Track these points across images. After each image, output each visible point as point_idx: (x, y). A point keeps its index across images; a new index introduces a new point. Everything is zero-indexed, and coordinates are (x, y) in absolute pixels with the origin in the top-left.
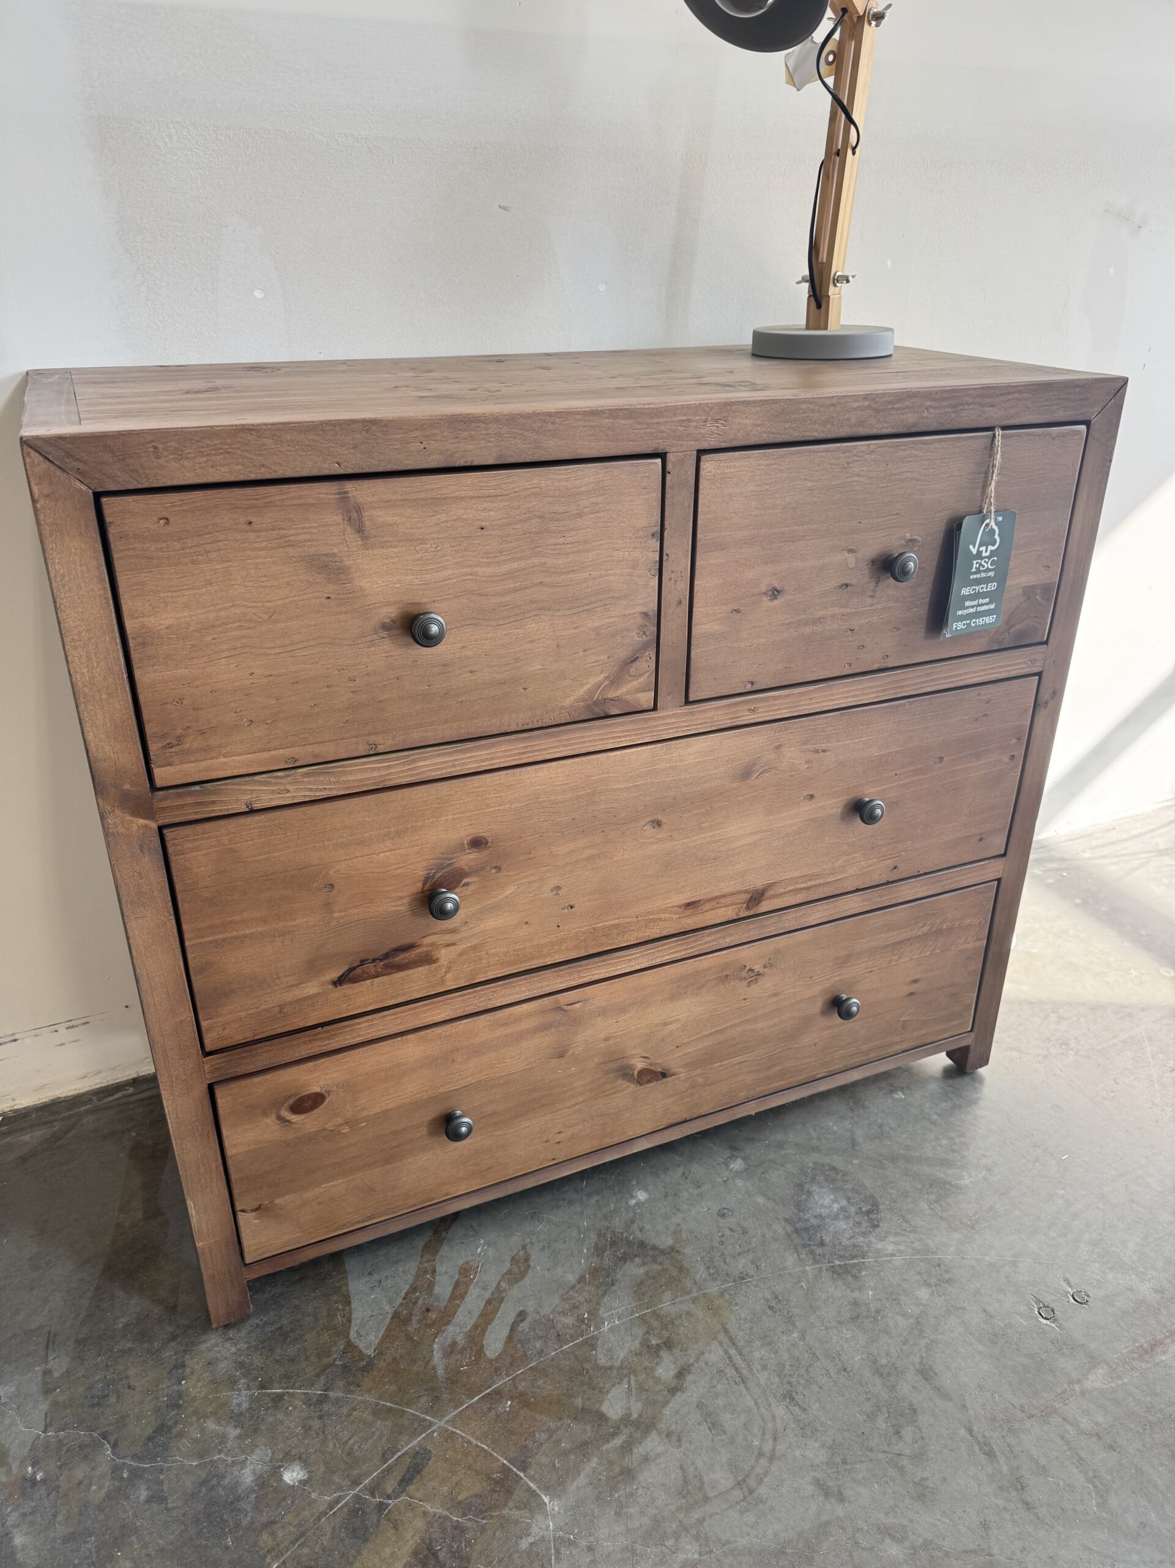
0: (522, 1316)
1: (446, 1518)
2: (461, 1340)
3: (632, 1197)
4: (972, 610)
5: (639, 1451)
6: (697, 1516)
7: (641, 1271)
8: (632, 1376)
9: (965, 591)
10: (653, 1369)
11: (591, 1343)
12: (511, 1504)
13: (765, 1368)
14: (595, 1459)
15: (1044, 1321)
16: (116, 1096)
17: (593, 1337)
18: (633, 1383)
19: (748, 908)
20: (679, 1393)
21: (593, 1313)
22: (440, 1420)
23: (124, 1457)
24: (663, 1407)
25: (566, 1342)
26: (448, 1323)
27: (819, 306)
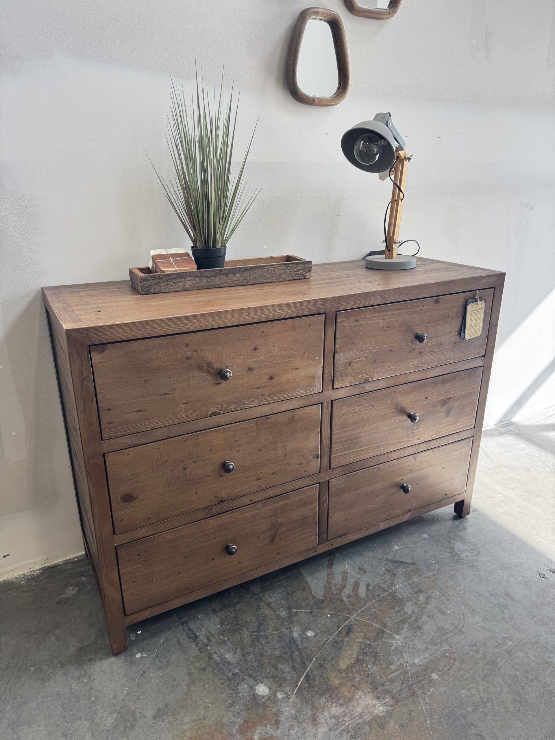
0: (368, 585)
1: (365, 643)
2: (350, 593)
6: (446, 637)
10: (418, 598)
11: (394, 592)
12: (384, 637)
14: (407, 624)
15: (542, 578)
18: (412, 602)
20: (428, 605)
21: (392, 583)
22: (353, 615)
23: (252, 632)
24: (424, 609)
25: (386, 592)
26: (345, 588)
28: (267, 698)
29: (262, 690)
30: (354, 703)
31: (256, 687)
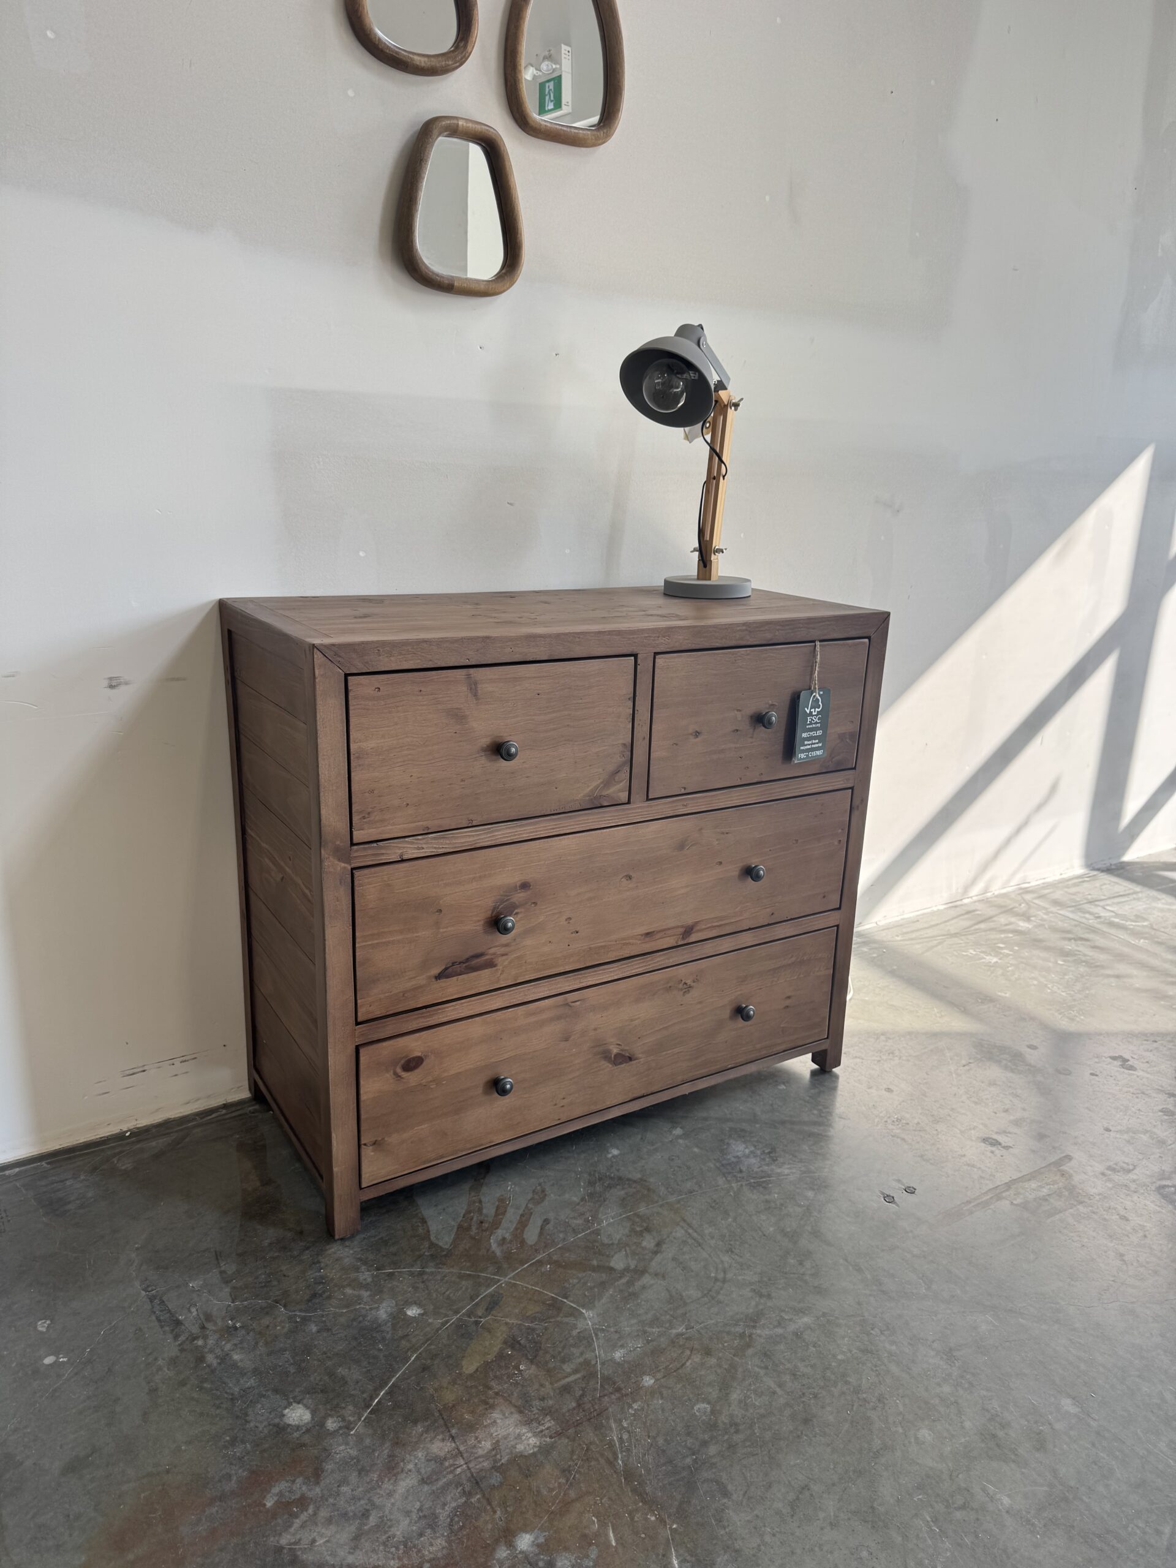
0: (546, 1221)
1: (521, 1325)
2: (508, 1236)
3: (609, 1153)
4: (809, 747)
5: (638, 1284)
6: (682, 1312)
7: (623, 1192)
8: (627, 1248)
9: (804, 735)
10: (640, 1243)
11: (597, 1232)
12: (561, 1315)
13: (712, 1238)
14: (611, 1290)
15: (888, 1203)
16: (214, 1116)
17: (597, 1230)
18: (628, 1251)
19: (683, 938)
20: (659, 1255)
21: (595, 1217)
22: (506, 1276)
23: (294, 1311)
24: (650, 1261)
25: (580, 1233)
26: (497, 1228)
27: (705, 566)
28: (304, 1429)
29: (298, 1415)
30: (480, 1434)
31: (287, 1411)
